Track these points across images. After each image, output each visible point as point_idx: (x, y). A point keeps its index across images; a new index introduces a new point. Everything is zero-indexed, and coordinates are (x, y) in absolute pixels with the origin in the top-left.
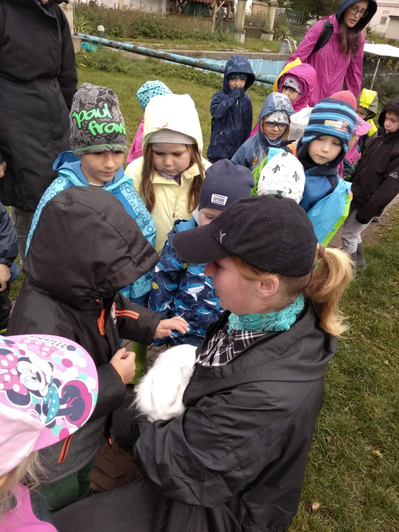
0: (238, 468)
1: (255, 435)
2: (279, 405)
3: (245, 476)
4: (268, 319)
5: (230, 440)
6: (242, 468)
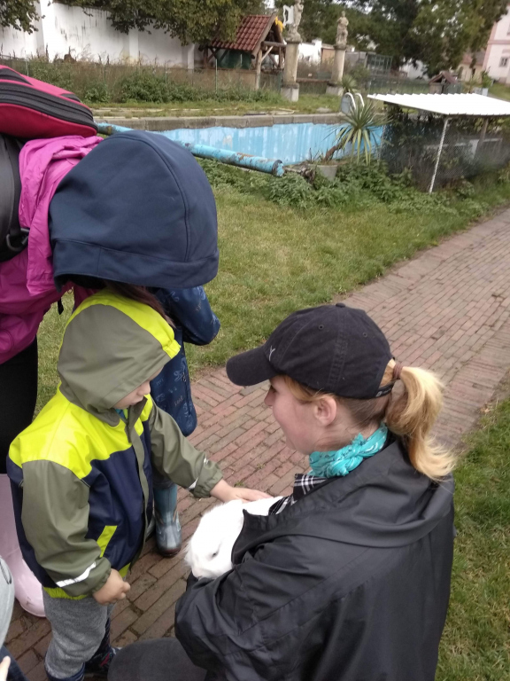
0: (264, 647)
1: (284, 606)
2: (313, 569)
3: (273, 660)
5: (258, 608)
6: (270, 649)
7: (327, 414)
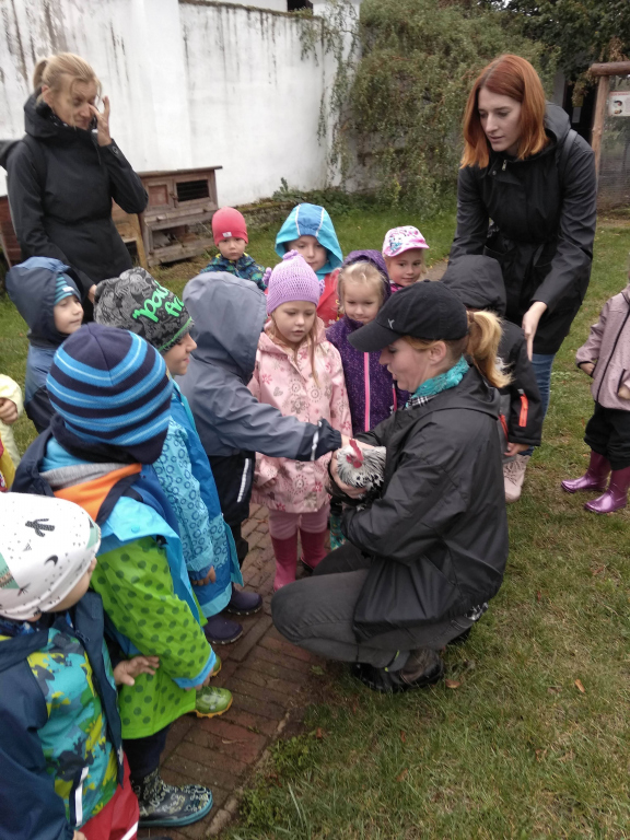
7: (438, 354)
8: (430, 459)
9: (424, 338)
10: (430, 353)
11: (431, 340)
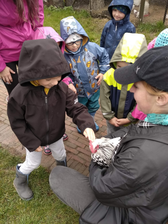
4: (160, 117)
7: (163, 101)
8: (131, 171)
9: (155, 87)
10: (157, 98)
11: (159, 90)
